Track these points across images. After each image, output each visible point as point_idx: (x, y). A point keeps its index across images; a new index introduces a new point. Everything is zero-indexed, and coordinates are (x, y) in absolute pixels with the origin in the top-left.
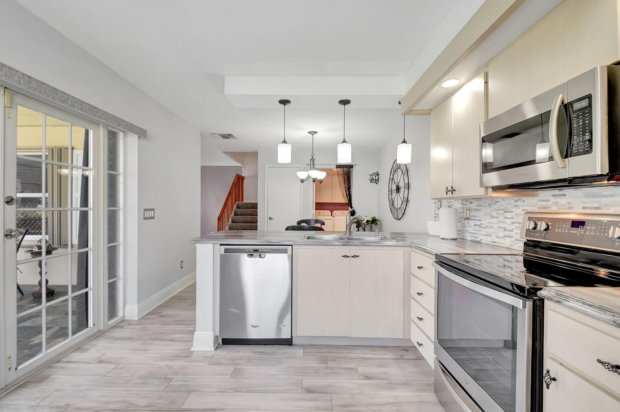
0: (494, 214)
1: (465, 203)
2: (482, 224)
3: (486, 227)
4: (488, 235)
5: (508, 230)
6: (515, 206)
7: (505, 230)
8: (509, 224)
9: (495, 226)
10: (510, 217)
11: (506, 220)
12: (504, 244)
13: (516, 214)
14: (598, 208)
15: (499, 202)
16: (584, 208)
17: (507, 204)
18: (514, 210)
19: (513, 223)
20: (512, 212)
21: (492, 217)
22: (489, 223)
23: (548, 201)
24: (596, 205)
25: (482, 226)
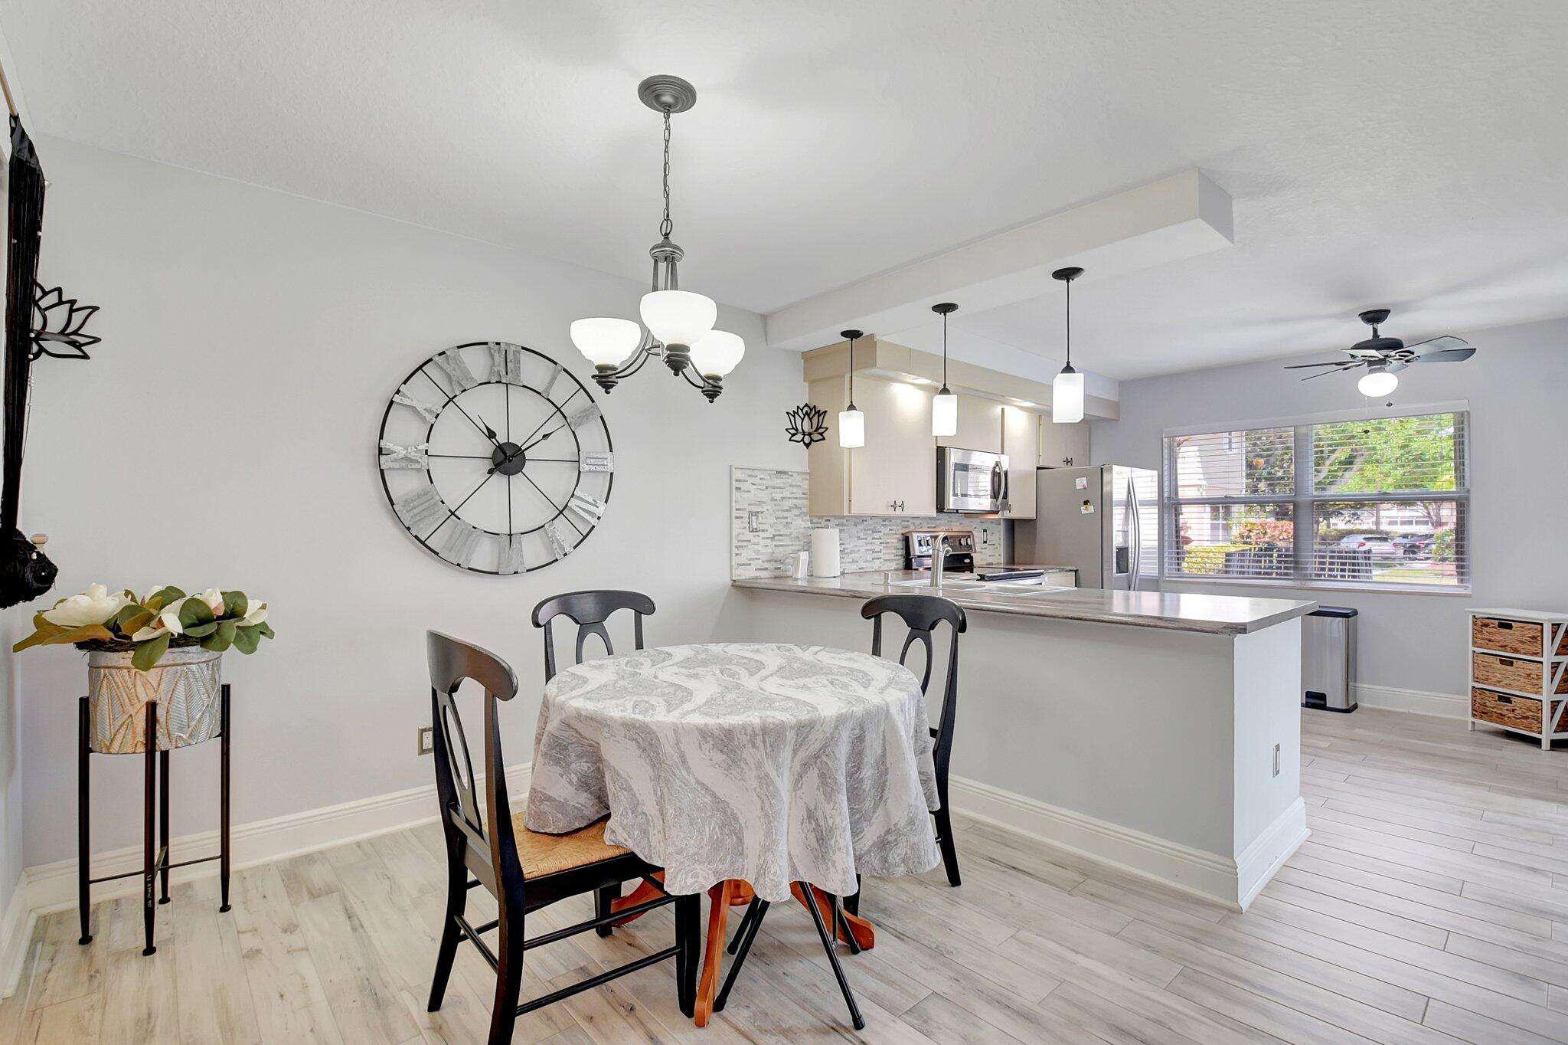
0: (861, 535)
1: (815, 520)
2: (847, 549)
3: (852, 552)
4: (855, 561)
5: (876, 552)
6: (883, 525)
7: (873, 552)
8: (877, 545)
9: (863, 549)
10: (878, 537)
11: (875, 541)
12: (873, 568)
13: (884, 534)
14: (935, 528)
15: (866, 521)
16: (928, 527)
17: (874, 523)
18: (882, 529)
19: (883, 543)
20: (881, 532)
21: (859, 538)
22: (856, 546)
23: (908, 521)
24: (933, 526)
25: (846, 551)
